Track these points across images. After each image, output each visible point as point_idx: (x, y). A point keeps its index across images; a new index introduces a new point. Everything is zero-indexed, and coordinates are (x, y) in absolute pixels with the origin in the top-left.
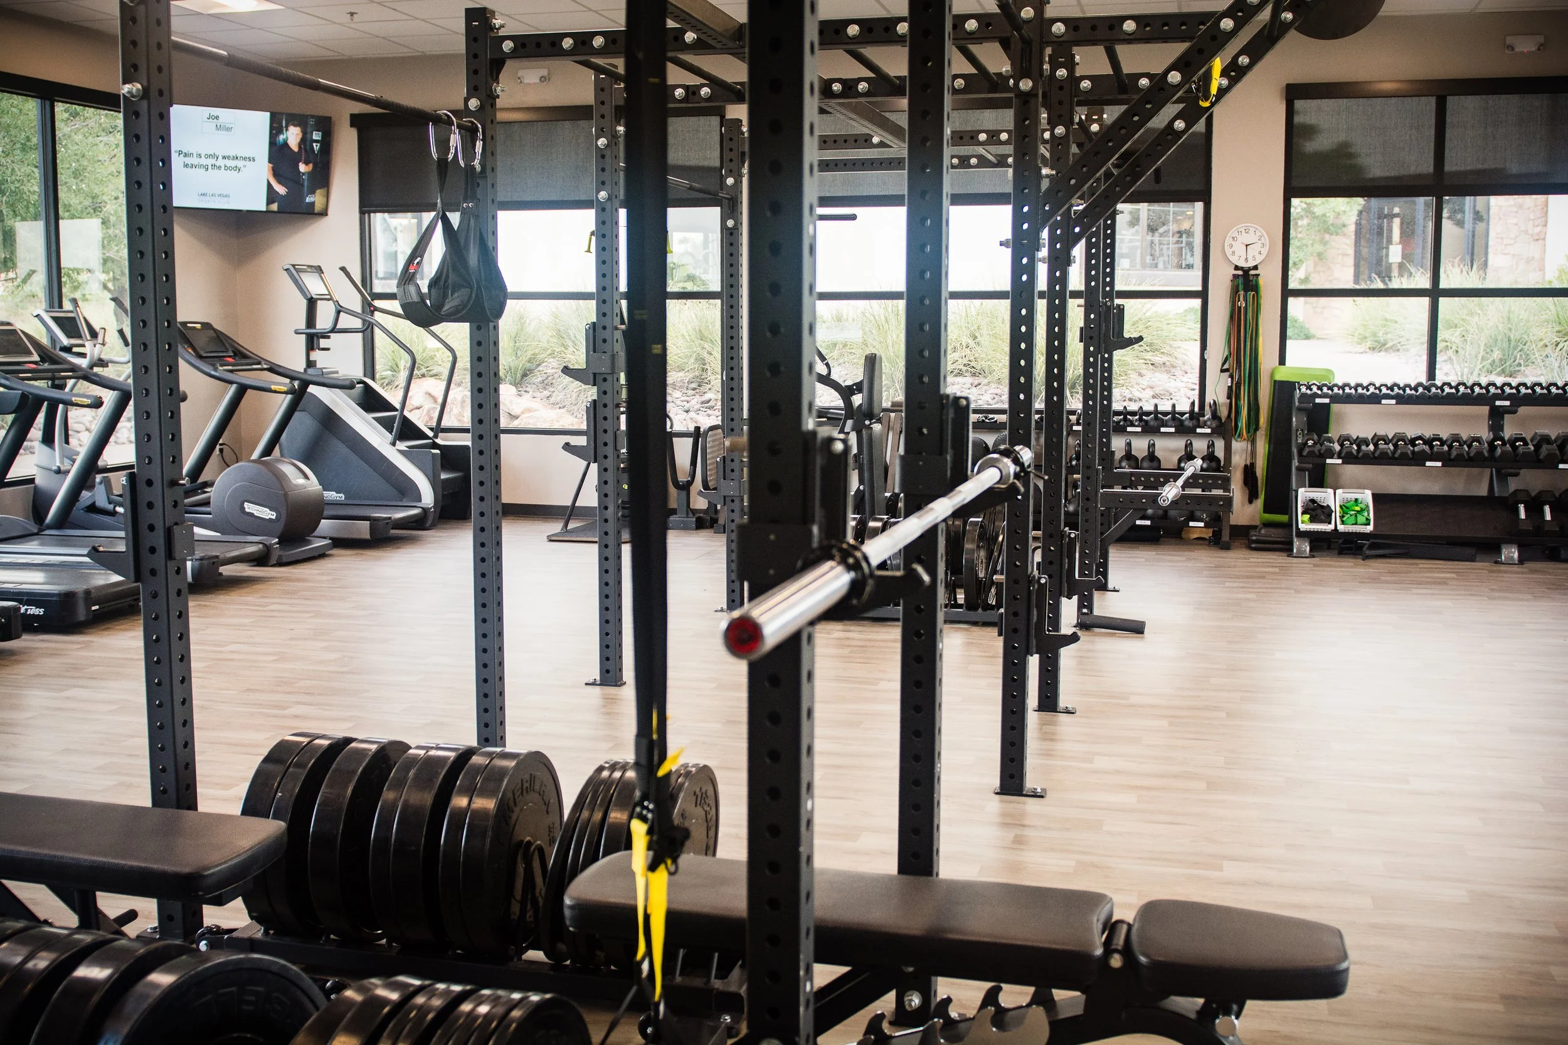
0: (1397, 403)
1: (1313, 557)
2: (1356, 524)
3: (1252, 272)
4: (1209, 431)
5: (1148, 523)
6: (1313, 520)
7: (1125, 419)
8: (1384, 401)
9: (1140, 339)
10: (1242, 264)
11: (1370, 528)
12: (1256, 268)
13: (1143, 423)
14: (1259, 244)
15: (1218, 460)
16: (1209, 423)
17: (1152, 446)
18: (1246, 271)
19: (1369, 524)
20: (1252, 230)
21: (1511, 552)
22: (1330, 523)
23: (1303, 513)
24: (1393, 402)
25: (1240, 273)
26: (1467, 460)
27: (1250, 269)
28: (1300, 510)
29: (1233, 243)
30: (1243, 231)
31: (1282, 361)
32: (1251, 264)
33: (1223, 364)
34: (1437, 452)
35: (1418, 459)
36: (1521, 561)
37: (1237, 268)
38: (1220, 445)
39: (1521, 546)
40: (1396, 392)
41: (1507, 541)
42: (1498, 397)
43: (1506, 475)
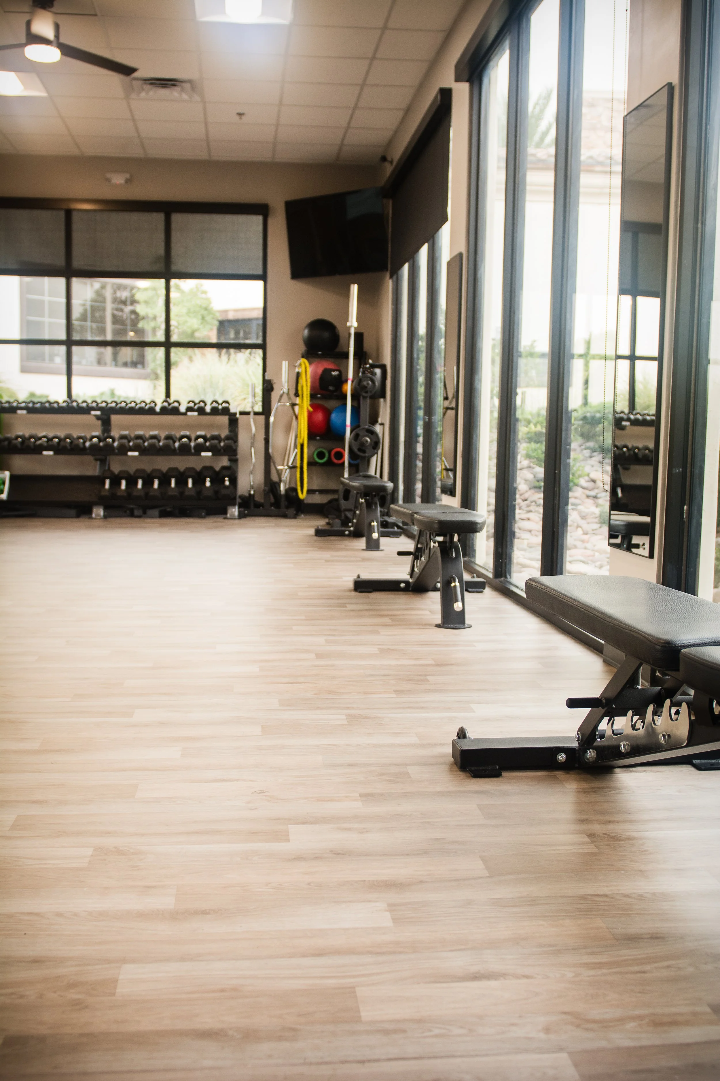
0: (28, 413)
8: (19, 413)
11: (4, 497)
19: (2, 494)
21: (99, 512)
24: (25, 412)
26: (70, 451)
34: (50, 446)
35: (38, 450)
36: (105, 517)
39: (106, 509)
40: (31, 405)
41: (97, 504)
42: (93, 409)
43: (96, 460)
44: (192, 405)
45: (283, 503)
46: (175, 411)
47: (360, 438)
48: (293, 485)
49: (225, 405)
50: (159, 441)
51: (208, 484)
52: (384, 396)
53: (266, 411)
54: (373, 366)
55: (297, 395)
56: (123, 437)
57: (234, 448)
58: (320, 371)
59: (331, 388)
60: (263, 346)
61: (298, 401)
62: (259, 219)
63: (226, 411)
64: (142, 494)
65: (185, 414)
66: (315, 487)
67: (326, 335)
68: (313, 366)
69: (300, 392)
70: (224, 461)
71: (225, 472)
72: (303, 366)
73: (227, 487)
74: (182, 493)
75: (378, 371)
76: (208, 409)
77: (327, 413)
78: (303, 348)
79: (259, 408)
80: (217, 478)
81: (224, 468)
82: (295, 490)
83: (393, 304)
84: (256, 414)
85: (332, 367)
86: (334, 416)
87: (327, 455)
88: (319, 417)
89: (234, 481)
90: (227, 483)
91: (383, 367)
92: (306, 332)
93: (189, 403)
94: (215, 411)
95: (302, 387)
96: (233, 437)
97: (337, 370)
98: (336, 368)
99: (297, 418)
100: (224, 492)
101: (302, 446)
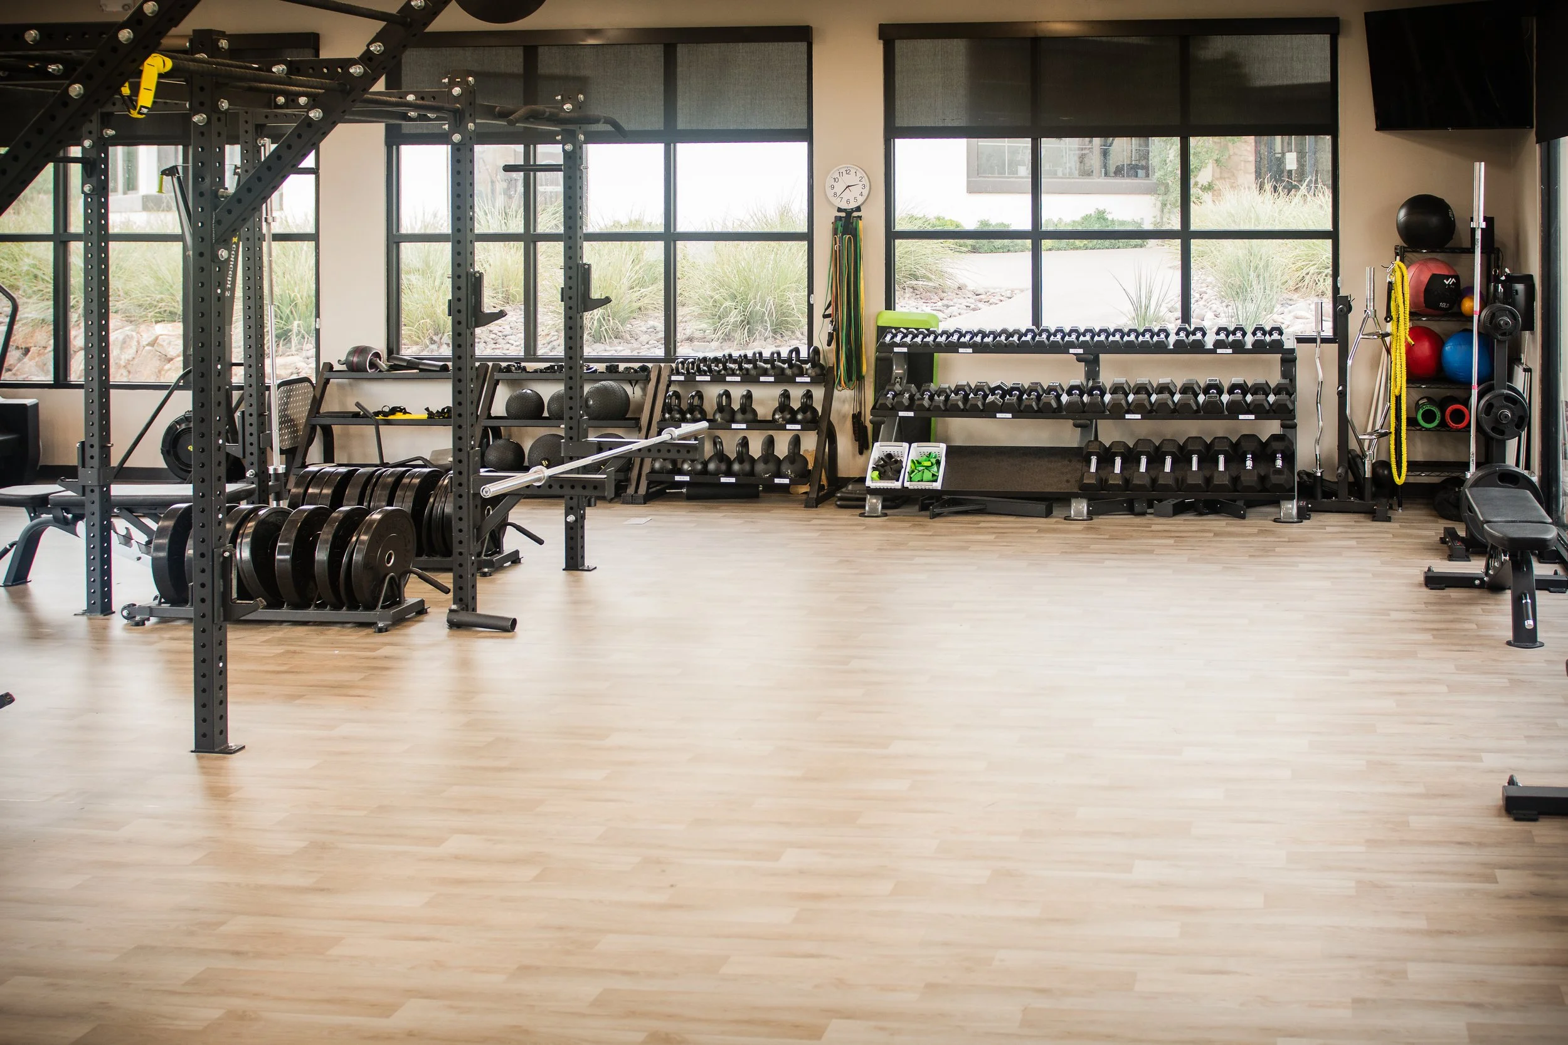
0: (974, 352)
1: (886, 515)
2: (922, 481)
3: (855, 214)
4: (808, 380)
5: (733, 480)
6: (882, 476)
7: (725, 368)
8: (961, 350)
9: (607, 300)
10: (844, 206)
11: (937, 485)
12: (858, 209)
13: (744, 372)
14: (860, 186)
15: (815, 411)
16: (809, 371)
17: (749, 396)
18: (848, 213)
19: (936, 481)
20: (853, 171)
21: (1080, 507)
22: (898, 480)
23: (874, 469)
24: (970, 350)
25: (843, 214)
26: (1036, 412)
27: (853, 211)
28: (871, 465)
29: (835, 184)
30: (844, 173)
31: (889, 305)
32: (853, 205)
33: (826, 310)
34: (1007, 404)
35: (989, 411)
36: (1091, 515)
37: (840, 210)
38: (818, 393)
39: (1091, 500)
40: (978, 339)
41: (1076, 496)
42: (1071, 345)
43: (1076, 426)
44: (1222, 336)
45: (1369, 489)
46: (1198, 347)
47: (1494, 410)
48: (1383, 458)
49: (1276, 336)
50: (1172, 394)
51: (1249, 464)
52: (1529, 326)
53: (1340, 336)
54: (1511, 279)
55: (1388, 317)
56: (1117, 389)
57: (1291, 407)
58: (1425, 278)
59: (1443, 305)
60: (1333, 235)
61: (1390, 327)
62: (1324, 40)
63: (1277, 347)
64: (1146, 481)
65: (1213, 351)
66: (1419, 458)
67: (1434, 220)
68: (1413, 270)
69: (1393, 314)
70: (1274, 427)
71: (1276, 445)
72: (1398, 274)
73: (1279, 472)
74: (1208, 480)
75: (1520, 287)
76: (1249, 340)
77: (1438, 342)
78: (1398, 241)
79: (1328, 330)
80: (1264, 451)
81: (1274, 437)
82: (1387, 465)
83: (1542, 183)
84: (1325, 340)
85: (1444, 272)
86: (1450, 349)
87: (1438, 415)
88: (1425, 348)
89: (1290, 457)
90: (1279, 463)
91: (1528, 280)
92: (1402, 214)
93: (1218, 333)
94: (1260, 347)
95: (1398, 306)
96: (1288, 388)
97: (1452, 277)
98: (1452, 273)
99: (1389, 351)
100: (1275, 479)
101: (1398, 399)
